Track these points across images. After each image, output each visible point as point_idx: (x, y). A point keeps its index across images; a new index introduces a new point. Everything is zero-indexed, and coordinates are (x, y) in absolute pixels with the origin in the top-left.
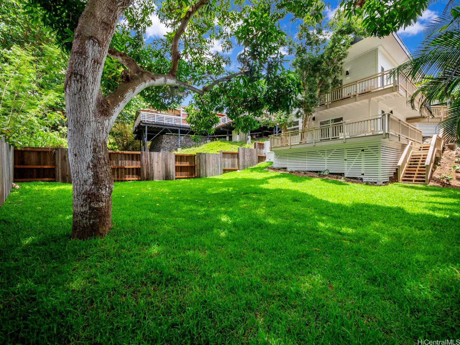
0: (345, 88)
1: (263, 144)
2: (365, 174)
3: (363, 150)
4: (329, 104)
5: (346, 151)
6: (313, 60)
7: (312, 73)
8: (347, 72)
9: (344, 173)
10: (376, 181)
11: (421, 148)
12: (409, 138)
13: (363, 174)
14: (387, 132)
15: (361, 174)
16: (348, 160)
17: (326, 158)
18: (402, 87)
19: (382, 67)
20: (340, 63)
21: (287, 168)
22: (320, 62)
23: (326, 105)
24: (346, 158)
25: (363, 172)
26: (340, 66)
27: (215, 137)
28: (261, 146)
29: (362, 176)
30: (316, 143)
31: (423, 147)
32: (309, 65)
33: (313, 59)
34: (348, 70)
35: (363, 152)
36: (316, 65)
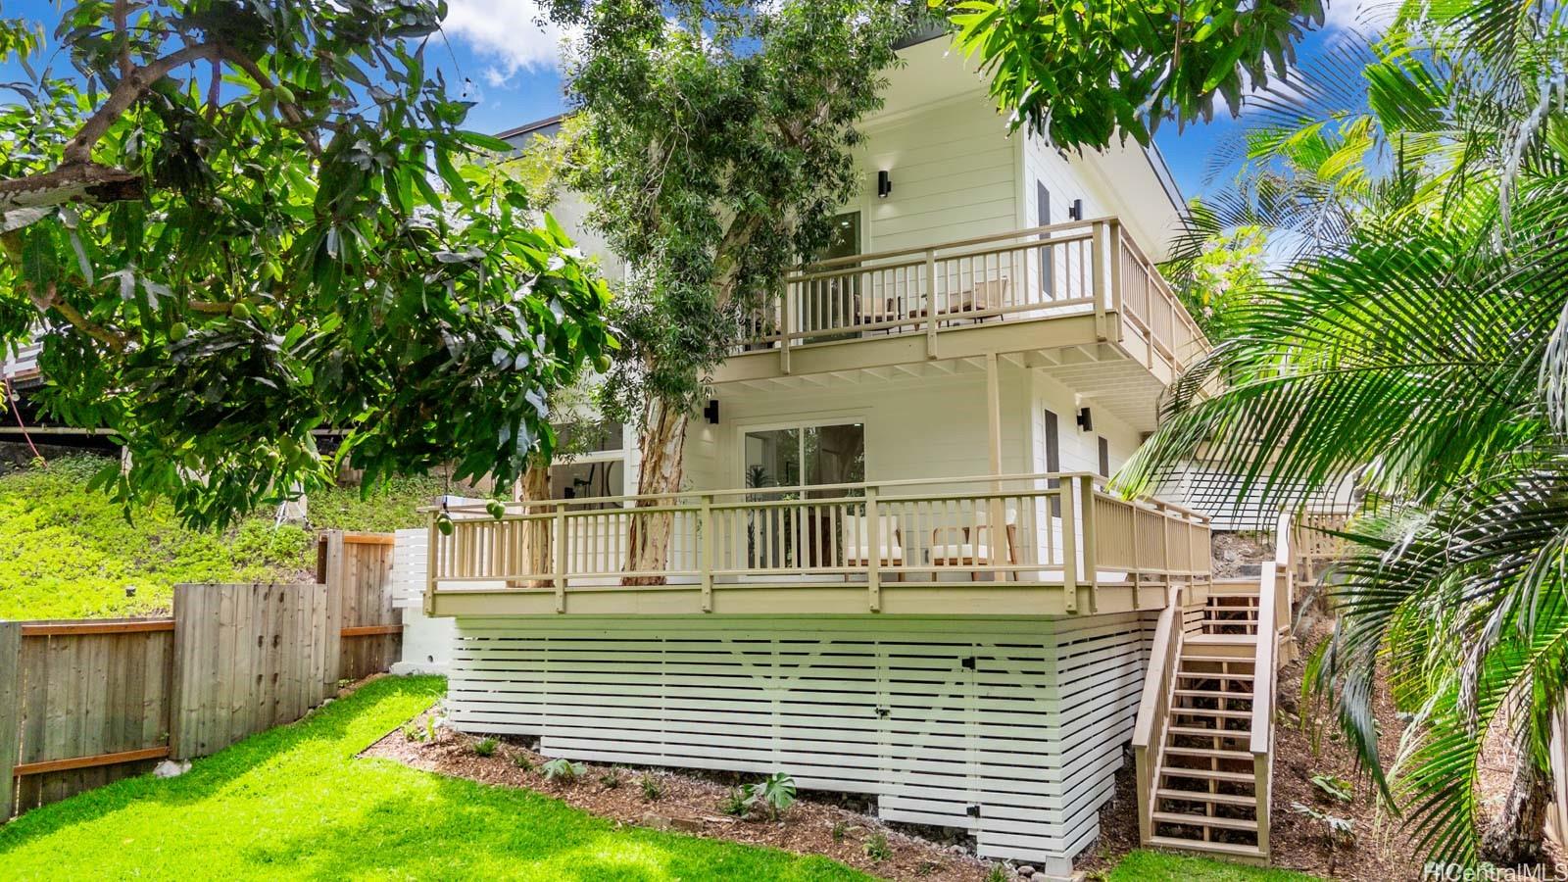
0: (871, 271)
1: (386, 546)
2: (984, 811)
3: (969, 663)
4: (793, 350)
5: (882, 657)
6: (701, 90)
7: (691, 159)
8: (882, 175)
9: (873, 799)
10: (1039, 857)
11: (1210, 602)
12: (1170, 572)
13: (974, 812)
14: (1081, 579)
15: (962, 809)
16: (895, 713)
17: (775, 691)
18: (1131, 316)
19: (1040, 184)
20: (842, 130)
21: (537, 738)
22: (740, 110)
23: (779, 352)
24: (884, 700)
25: (973, 798)
26: (844, 150)
27: (21, 437)
28: (373, 556)
29: (969, 823)
30: (720, 597)
31: (1222, 601)
32: (678, 114)
33: (699, 83)
34: (886, 168)
35: (968, 675)
36: (717, 124)
